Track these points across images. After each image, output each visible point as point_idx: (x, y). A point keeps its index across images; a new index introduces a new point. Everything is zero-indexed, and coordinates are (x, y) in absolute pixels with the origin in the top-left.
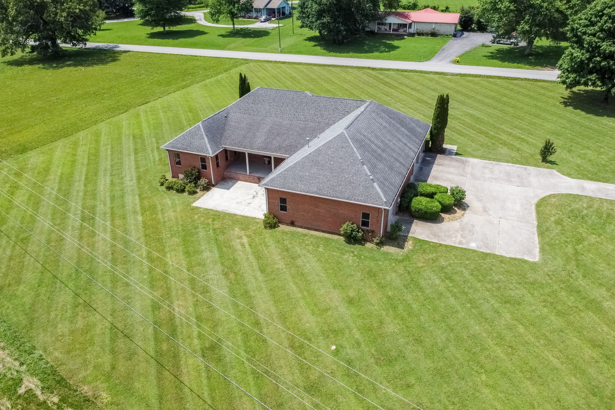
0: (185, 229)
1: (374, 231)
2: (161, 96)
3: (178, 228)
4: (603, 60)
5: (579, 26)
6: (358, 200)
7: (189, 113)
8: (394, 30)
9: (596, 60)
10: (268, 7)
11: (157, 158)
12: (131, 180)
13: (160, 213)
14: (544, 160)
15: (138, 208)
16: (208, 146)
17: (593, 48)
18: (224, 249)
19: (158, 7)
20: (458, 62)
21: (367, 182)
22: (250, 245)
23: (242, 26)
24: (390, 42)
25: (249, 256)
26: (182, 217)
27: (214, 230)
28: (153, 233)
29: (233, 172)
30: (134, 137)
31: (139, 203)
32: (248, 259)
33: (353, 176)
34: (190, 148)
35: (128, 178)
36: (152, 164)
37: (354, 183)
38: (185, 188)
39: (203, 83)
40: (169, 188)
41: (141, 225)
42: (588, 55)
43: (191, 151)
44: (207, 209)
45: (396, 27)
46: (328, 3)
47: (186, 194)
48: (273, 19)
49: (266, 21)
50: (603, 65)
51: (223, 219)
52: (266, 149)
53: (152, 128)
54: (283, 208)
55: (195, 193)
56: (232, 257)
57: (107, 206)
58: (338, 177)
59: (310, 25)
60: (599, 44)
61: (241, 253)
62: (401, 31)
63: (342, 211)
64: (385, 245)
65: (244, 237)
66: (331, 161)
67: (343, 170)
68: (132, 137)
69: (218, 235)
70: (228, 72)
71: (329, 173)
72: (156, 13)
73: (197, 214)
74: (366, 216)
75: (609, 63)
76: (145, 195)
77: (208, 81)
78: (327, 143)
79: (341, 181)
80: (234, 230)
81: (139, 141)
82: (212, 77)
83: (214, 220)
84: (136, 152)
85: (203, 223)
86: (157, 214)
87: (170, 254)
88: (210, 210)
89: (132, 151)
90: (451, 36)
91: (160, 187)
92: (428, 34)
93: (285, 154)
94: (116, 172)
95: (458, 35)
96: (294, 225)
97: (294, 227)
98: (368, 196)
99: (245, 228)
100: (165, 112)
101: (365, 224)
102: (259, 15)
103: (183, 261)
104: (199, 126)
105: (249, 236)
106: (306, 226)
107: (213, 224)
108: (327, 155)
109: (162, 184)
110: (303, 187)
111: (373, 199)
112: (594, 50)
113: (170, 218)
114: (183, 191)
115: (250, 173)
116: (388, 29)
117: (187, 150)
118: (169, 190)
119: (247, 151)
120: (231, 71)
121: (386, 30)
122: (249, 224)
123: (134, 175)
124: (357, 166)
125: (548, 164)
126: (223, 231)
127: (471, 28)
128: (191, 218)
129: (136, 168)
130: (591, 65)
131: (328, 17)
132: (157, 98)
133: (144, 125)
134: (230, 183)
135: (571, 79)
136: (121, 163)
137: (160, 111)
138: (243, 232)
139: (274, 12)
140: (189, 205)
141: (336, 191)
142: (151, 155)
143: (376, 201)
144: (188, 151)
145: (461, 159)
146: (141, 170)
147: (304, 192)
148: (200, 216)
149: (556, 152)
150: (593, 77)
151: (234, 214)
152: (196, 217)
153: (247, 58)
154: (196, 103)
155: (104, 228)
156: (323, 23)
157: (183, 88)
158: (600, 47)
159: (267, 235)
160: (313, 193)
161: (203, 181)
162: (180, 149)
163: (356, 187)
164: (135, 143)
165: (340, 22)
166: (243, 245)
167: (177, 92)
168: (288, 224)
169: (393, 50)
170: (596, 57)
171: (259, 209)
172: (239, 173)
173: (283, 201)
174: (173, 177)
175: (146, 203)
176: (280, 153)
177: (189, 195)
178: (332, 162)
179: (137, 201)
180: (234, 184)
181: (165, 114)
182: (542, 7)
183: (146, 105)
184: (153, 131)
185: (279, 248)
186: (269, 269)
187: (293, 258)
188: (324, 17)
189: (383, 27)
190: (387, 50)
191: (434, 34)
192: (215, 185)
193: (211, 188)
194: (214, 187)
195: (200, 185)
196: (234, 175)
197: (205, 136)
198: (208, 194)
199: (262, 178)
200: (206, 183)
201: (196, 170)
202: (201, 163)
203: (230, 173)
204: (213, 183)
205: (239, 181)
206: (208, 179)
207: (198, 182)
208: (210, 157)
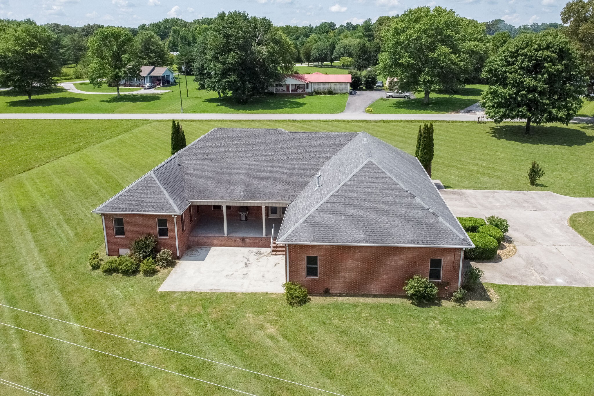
0: (164, 329)
1: (448, 282)
2: (48, 161)
3: (150, 331)
4: (528, 93)
5: (498, 67)
6: (427, 243)
7: (97, 176)
8: (292, 91)
9: (524, 94)
10: (152, 74)
11: (71, 234)
12: (38, 268)
13: (109, 311)
14: (533, 183)
15: (66, 310)
16: (171, 201)
17: (517, 83)
18: (246, 351)
19: (23, 72)
20: (371, 111)
21: (429, 218)
22: (285, 337)
23: (125, 93)
24: (293, 100)
25: (294, 355)
26: (149, 312)
27: (213, 322)
28: (108, 347)
29: (203, 235)
30: (23, 210)
31: (65, 302)
32: (293, 359)
33: (406, 213)
34: (143, 207)
35: (31, 266)
36: (66, 242)
37: (412, 221)
38: (138, 266)
39: (102, 144)
40: (111, 271)
41: (81, 337)
42: (515, 90)
43: (144, 211)
44: (186, 293)
45: (293, 88)
46: (234, 62)
47: (140, 276)
48: (159, 86)
49: (150, 88)
50: (530, 98)
51: (220, 304)
52: (253, 197)
53: (49, 197)
54: (312, 271)
55: (155, 272)
56: (266, 362)
57: (6, 314)
58: (387, 216)
59: (212, 86)
60: (522, 79)
61: (277, 352)
62: (299, 91)
63: (402, 262)
64: (468, 300)
65: (268, 325)
66: (369, 197)
67: (390, 206)
68: (19, 212)
69: (224, 330)
70: (129, 132)
71: (373, 212)
72: (21, 78)
73: (172, 303)
74: (436, 263)
75: (534, 96)
76: (71, 288)
77: (107, 142)
78: (355, 175)
79: (394, 221)
80: (244, 317)
81: (32, 214)
82: (111, 137)
83: (204, 308)
84: (33, 229)
85: (189, 315)
86: (104, 314)
87: (156, 379)
88: (190, 293)
89: (25, 229)
90: (347, 94)
91: (93, 272)
92: (326, 93)
93: (283, 201)
94: (7, 260)
95: (353, 93)
96: (330, 293)
97: (331, 298)
98: (438, 236)
99: (261, 311)
100: (61, 177)
101: (435, 275)
102: (142, 83)
103: (187, 388)
104: (150, 176)
105: (274, 323)
106: (347, 292)
107: (208, 314)
108: (360, 190)
109: (96, 267)
110: (344, 236)
111: (446, 238)
112: (518, 85)
113: (129, 317)
114: (135, 272)
115: (228, 234)
116: (286, 90)
117: (138, 211)
118: (111, 275)
119: (224, 203)
120: (133, 131)
121: (284, 91)
122: (263, 304)
123: (41, 261)
124: (406, 199)
125: (539, 187)
126: (228, 321)
127: (360, 87)
128: (166, 310)
129: (41, 251)
130: (519, 99)
131: (234, 75)
132: (44, 163)
133: (35, 195)
134: (202, 251)
135: (501, 113)
136: (13, 247)
137: (53, 177)
138: (261, 317)
139: (159, 80)
140: (153, 291)
141: (393, 234)
142: (60, 232)
143: (452, 240)
144: (141, 211)
145: (455, 192)
146: (51, 252)
147: (348, 241)
148: (180, 305)
149: (544, 173)
150: (524, 109)
151: (231, 293)
152: (173, 307)
153: (147, 119)
154: (101, 164)
155: (8, 356)
156: (228, 82)
157: (77, 151)
158: (522, 82)
159: (301, 316)
160: (362, 242)
161: (165, 253)
162: (126, 211)
163: (416, 226)
164: (28, 219)
165: (246, 80)
166: (272, 338)
167: (71, 155)
168: (320, 295)
169: (301, 106)
170: (521, 91)
171: (264, 280)
172: (214, 235)
173: (312, 260)
174: (109, 255)
175: (77, 299)
176: (276, 201)
177: (147, 276)
178: (372, 199)
179: (60, 299)
180: (207, 252)
181: (62, 179)
182: (439, 60)
183: (28, 172)
184: (50, 200)
185: (332, 332)
186: (338, 372)
187: (361, 344)
188: (230, 75)
189: (280, 88)
190: (295, 106)
191: (331, 93)
192: (180, 257)
193: (175, 262)
194: (179, 260)
195: (161, 260)
196: (205, 239)
197: (162, 189)
198: (176, 270)
199: (248, 238)
200: (170, 256)
201: (153, 239)
202: (159, 227)
203: (199, 238)
204: (178, 255)
205: (212, 247)
206: (171, 249)
207: (156, 255)
208: (176, 217)
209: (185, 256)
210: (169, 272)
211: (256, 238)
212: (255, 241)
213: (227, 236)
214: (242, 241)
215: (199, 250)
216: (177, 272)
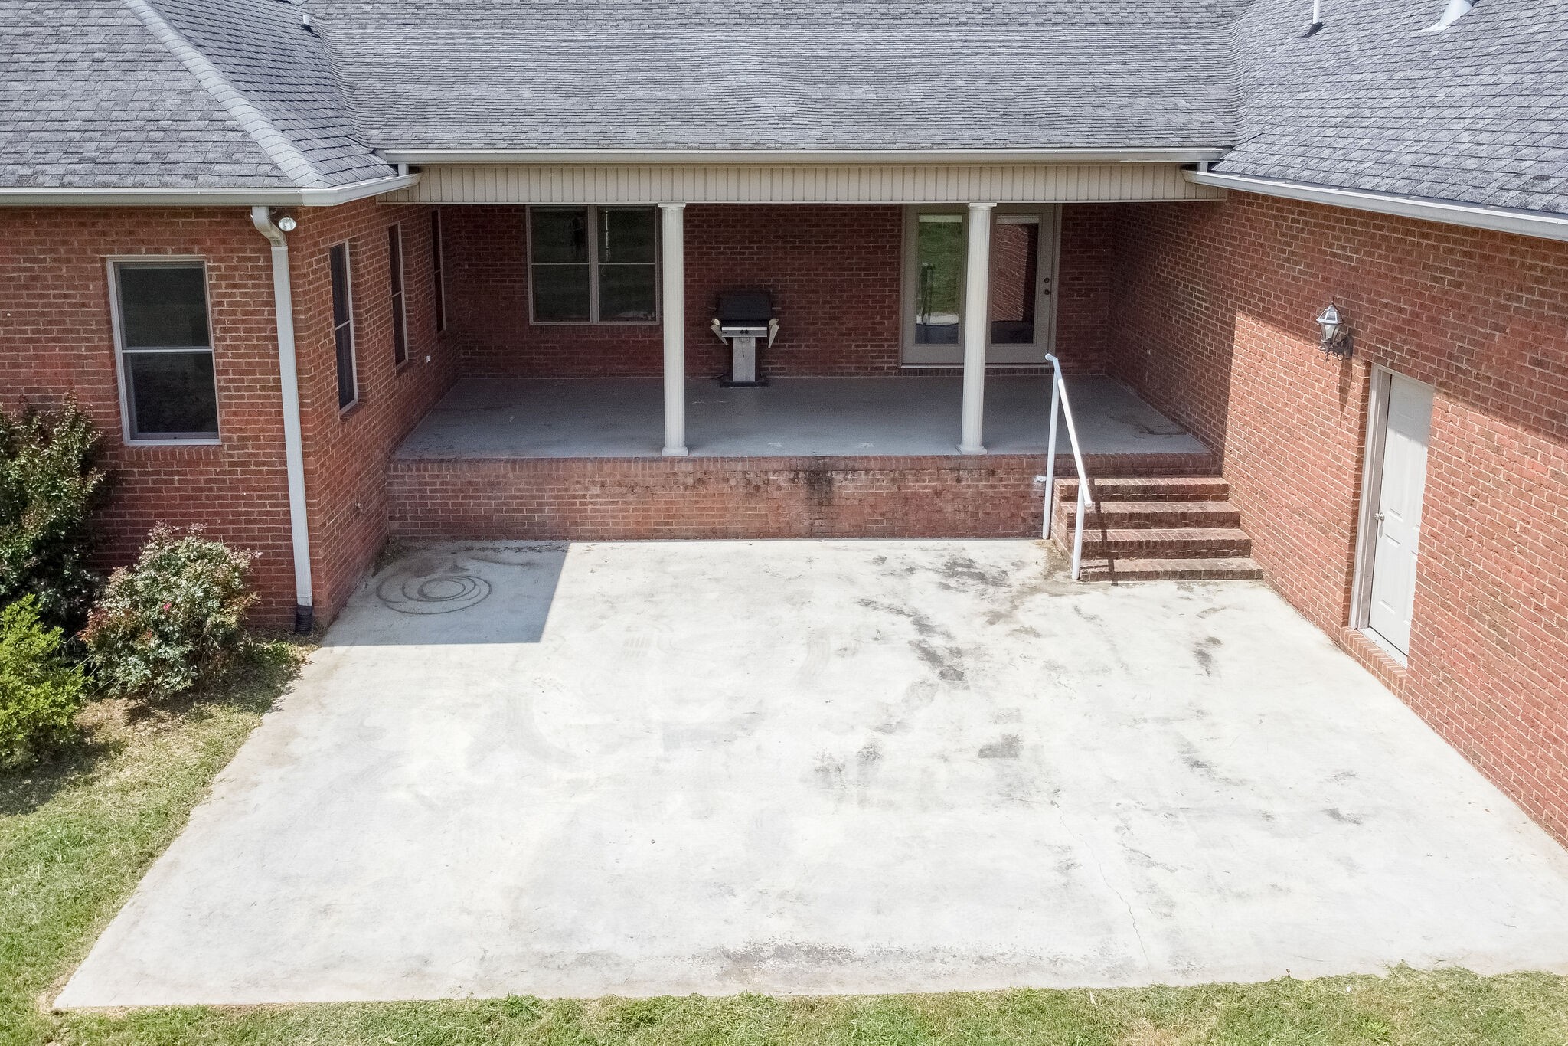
29: (495, 455)
134: (497, 574)
161: (176, 573)
180: (546, 573)
192: (322, 617)
193: (280, 658)
194: (318, 642)
195: (135, 633)
196: (518, 483)
197: (170, 38)
198: (288, 735)
199: (851, 466)
200: (229, 594)
201: (69, 444)
202: (129, 342)
203: (467, 473)
204: (304, 595)
205: (575, 548)
206: (238, 542)
207: (91, 594)
208: (288, 224)
209: (367, 615)
210: (217, 756)
211: (917, 466)
212: (912, 484)
213: (683, 452)
214: (803, 492)
215: (472, 567)
216: (297, 747)
